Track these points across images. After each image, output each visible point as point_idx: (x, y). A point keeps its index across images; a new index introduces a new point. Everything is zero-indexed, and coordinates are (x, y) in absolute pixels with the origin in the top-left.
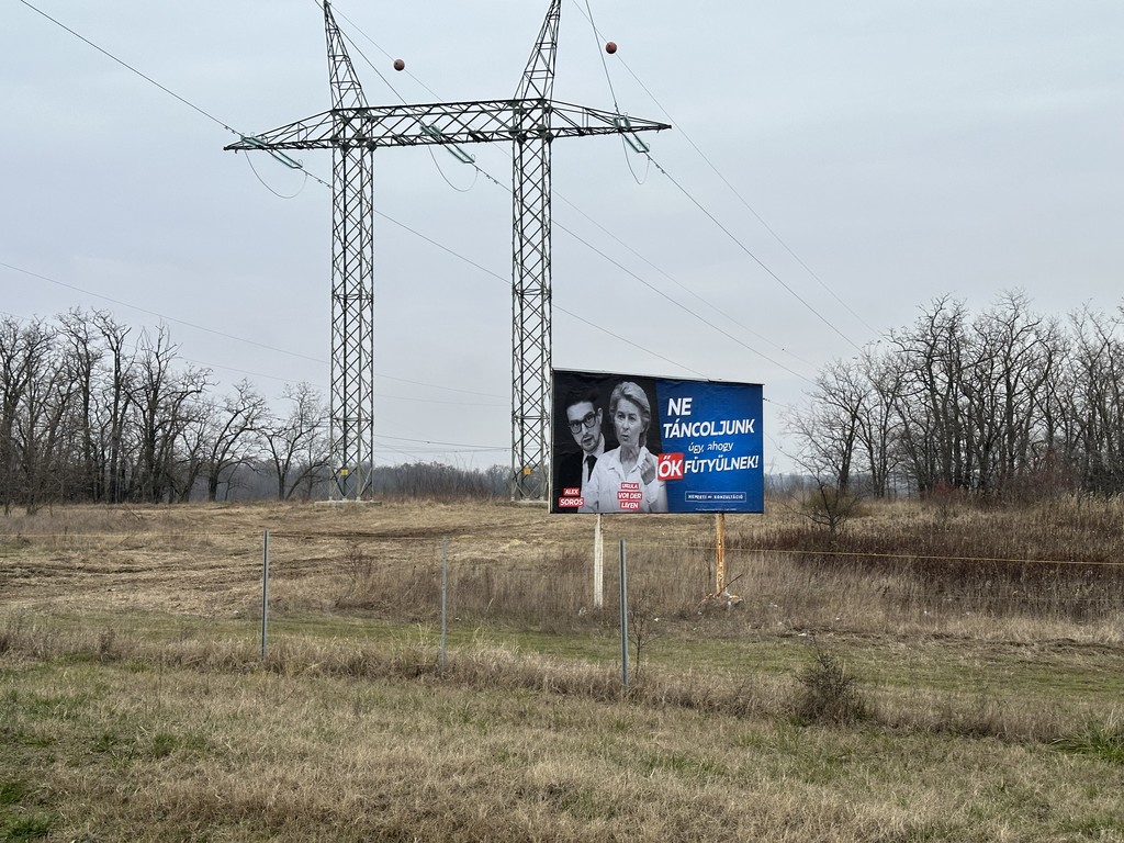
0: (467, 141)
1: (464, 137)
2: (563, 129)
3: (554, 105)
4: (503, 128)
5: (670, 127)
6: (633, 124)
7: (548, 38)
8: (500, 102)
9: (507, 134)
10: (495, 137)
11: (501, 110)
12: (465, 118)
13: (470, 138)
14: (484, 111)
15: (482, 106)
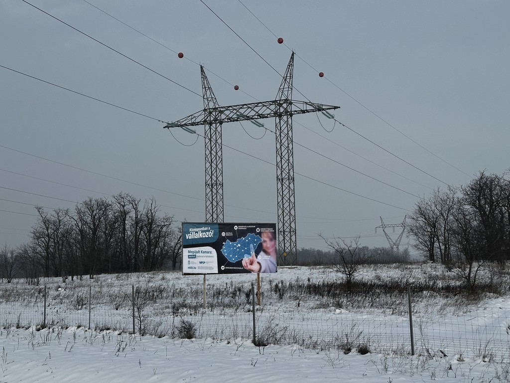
0: (258, 118)
1: (256, 117)
2: (296, 111)
3: (292, 101)
4: (273, 112)
5: (339, 107)
6: (324, 107)
7: (289, 75)
8: (270, 102)
9: (273, 114)
10: (269, 116)
11: (271, 105)
12: (257, 109)
13: (259, 117)
14: (264, 106)
15: (263, 104)
